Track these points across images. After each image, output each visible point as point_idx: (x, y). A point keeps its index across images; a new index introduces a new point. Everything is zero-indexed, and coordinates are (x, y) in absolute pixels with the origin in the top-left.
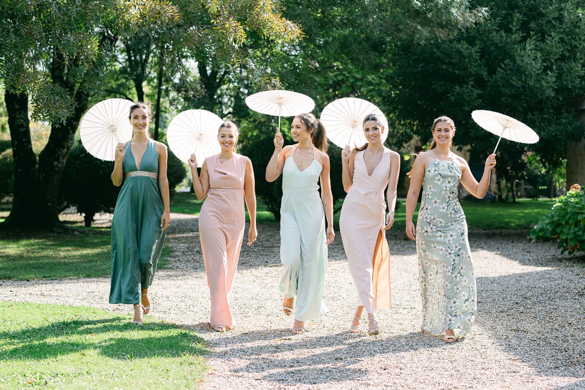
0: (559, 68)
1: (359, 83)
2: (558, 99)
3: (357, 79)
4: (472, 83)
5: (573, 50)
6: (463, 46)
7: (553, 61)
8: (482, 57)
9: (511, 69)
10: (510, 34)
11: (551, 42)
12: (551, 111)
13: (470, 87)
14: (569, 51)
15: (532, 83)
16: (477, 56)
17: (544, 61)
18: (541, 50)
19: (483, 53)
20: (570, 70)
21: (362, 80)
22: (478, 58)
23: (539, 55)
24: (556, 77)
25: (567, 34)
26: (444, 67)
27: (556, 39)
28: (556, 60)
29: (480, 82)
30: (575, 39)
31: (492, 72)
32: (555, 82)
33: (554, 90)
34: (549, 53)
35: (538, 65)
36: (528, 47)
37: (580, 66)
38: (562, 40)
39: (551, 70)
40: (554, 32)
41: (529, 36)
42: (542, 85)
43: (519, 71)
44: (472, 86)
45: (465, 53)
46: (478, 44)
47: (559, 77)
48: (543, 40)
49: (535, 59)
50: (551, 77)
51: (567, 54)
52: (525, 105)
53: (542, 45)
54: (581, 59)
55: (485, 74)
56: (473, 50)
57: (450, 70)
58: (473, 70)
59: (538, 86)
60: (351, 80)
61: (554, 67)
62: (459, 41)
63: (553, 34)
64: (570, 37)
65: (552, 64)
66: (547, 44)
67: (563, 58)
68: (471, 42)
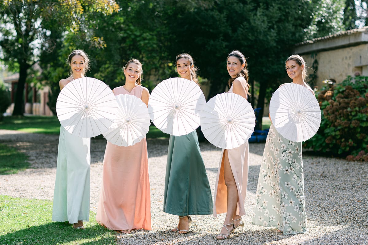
0: (278, 27)
1: (138, 39)
2: (277, 48)
3: (136, 36)
4: (222, 38)
5: (287, 15)
6: (216, 13)
7: (274, 22)
8: (227, 21)
9: (247, 29)
10: (246, 5)
11: (273, 9)
12: (273, 55)
13: (220, 40)
14: (284, 15)
15: (261, 37)
16: (224, 20)
17: (269, 22)
18: (266, 15)
19: (229, 17)
20: (285, 28)
21: (140, 36)
22: (225, 21)
23: (265, 18)
24: (277, 33)
25: (283, 5)
26: (203, 27)
27: (276, 8)
28: (276, 22)
29: (227, 37)
30: (288, 8)
31: (234, 30)
32: (276, 37)
33: (276, 42)
34: (272, 17)
35: (265, 25)
36: (258, 14)
37: (291, 25)
38: (280, 9)
39: (273, 29)
40: (274, 3)
41: (259, 6)
42: (267, 38)
43: (253, 30)
44: (222, 40)
45: (217, 17)
46: (225, 12)
47: (278, 33)
48: (267, 9)
49: (263, 21)
50: (273, 33)
51: (283, 18)
52: (257, 52)
53: (267, 13)
54: (292, 21)
55: (230, 32)
56: (222, 16)
57: (207, 30)
58: (222, 29)
59: (265, 39)
60: (133, 37)
61: (275, 26)
62: (212, 10)
63: (274, 5)
64: (285, 7)
65: (273, 25)
66: (270, 12)
67: (280, 21)
68: (220, 11)
